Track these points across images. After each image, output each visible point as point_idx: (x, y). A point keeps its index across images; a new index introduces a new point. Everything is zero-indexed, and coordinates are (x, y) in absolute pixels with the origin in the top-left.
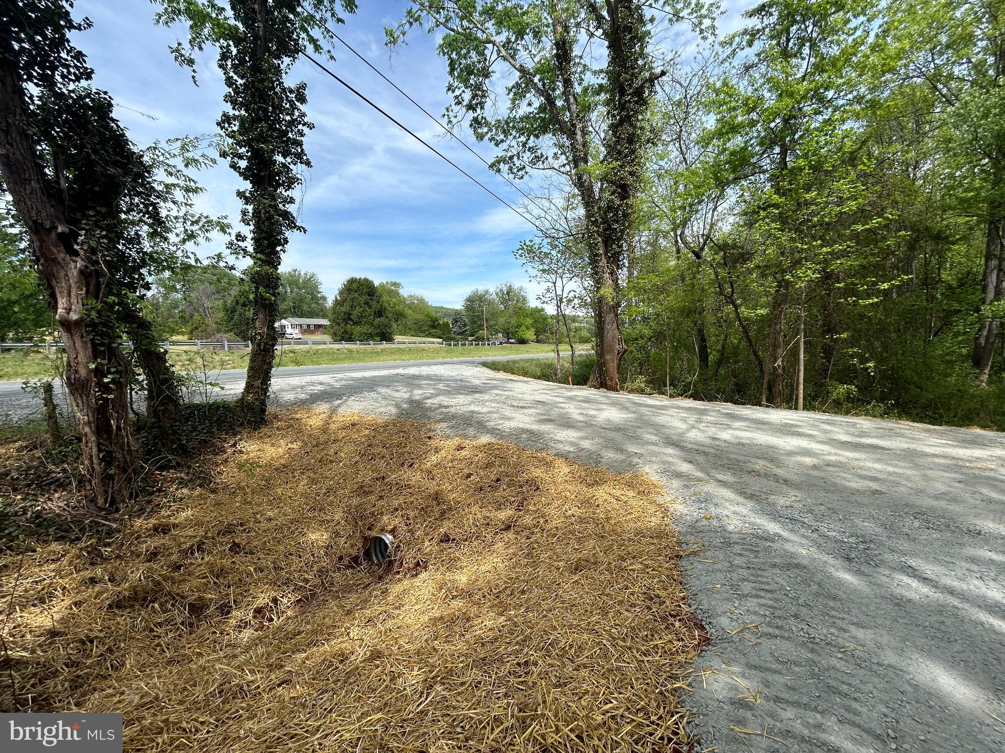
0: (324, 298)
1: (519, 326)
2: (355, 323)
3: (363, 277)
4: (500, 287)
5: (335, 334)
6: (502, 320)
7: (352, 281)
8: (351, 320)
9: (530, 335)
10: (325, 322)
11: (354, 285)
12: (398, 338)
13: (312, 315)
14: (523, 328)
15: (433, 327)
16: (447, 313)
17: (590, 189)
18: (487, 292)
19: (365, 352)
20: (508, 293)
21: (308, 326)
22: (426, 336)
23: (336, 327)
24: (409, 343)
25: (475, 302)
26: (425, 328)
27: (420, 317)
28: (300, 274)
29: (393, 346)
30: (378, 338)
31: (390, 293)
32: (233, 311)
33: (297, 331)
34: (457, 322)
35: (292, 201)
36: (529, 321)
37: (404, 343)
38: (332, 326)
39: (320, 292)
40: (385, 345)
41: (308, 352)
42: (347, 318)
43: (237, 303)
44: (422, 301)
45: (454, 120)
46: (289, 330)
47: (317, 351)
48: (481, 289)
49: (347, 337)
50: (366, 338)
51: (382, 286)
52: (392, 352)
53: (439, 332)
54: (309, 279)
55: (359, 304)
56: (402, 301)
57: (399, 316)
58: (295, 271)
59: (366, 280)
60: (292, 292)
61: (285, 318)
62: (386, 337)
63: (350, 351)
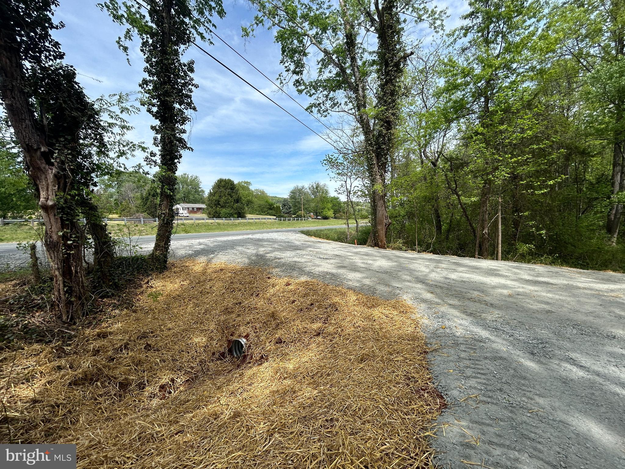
0: (203, 191)
1: (323, 209)
2: (222, 207)
3: (227, 179)
4: (311, 184)
5: (209, 214)
6: (313, 205)
7: (220, 181)
8: (219, 204)
9: (330, 213)
10: (203, 206)
11: (222, 183)
12: (249, 216)
13: (195, 202)
14: (326, 209)
15: (270, 209)
16: (279, 200)
17: (368, 124)
18: (303, 187)
19: (228, 225)
20: (317, 188)
21: (193, 208)
22: (266, 215)
23: (210, 209)
24: (256, 219)
25: (296, 194)
26: (265, 209)
27: (262, 203)
28: (188, 176)
29: (245, 221)
30: (236, 216)
31: (243, 188)
32: (147, 199)
33: (186, 212)
34: (285, 206)
35: (184, 132)
36: (330, 205)
37: (252, 219)
38: (207, 209)
39: (200, 188)
40: (241, 220)
41: (193, 225)
42: (217, 203)
43: (149, 195)
44: (263, 193)
45: (284, 82)
46: (181, 211)
47: (198, 224)
48: (300, 185)
49: (216, 215)
50: (228, 216)
51: (239, 183)
52: (245, 225)
53: (274, 212)
54: (194, 180)
55: (225, 195)
56: (251, 193)
57: (249, 202)
58: (185, 174)
59: (229, 180)
60: (183, 187)
61: (179, 204)
62: (241, 215)
63: (219, 224)
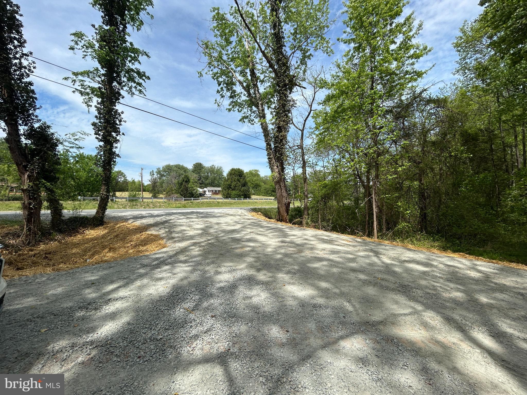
2: (233, 190)
3: (237, 168)
5: (224, 195)
7: (233, 170)
8: (231, 188)
10: (219, 189)
11: (233, 172)
12: (253, 197)
21: (216, 191)
22: (270, 196)
23: (224, 191)
26: (270, 192)
28: (215, 167)
29: (251, 201)
31: (253, 175)
32: (182, 184)
33: (211, 193)
37: (257, 199)
38: (222, 191)
40: (247, 200)
42: (229, 187)
43: (183, 181)
46: (207, 193)
49: (227, 196)
50: (239, 196)
51: (249, 172)
55: (235, 181)
56: (259, 179)
58: (213, 166)
59: (239, 169)
60: (211, 175)
61: (207, 188)
62: (247, 196)
